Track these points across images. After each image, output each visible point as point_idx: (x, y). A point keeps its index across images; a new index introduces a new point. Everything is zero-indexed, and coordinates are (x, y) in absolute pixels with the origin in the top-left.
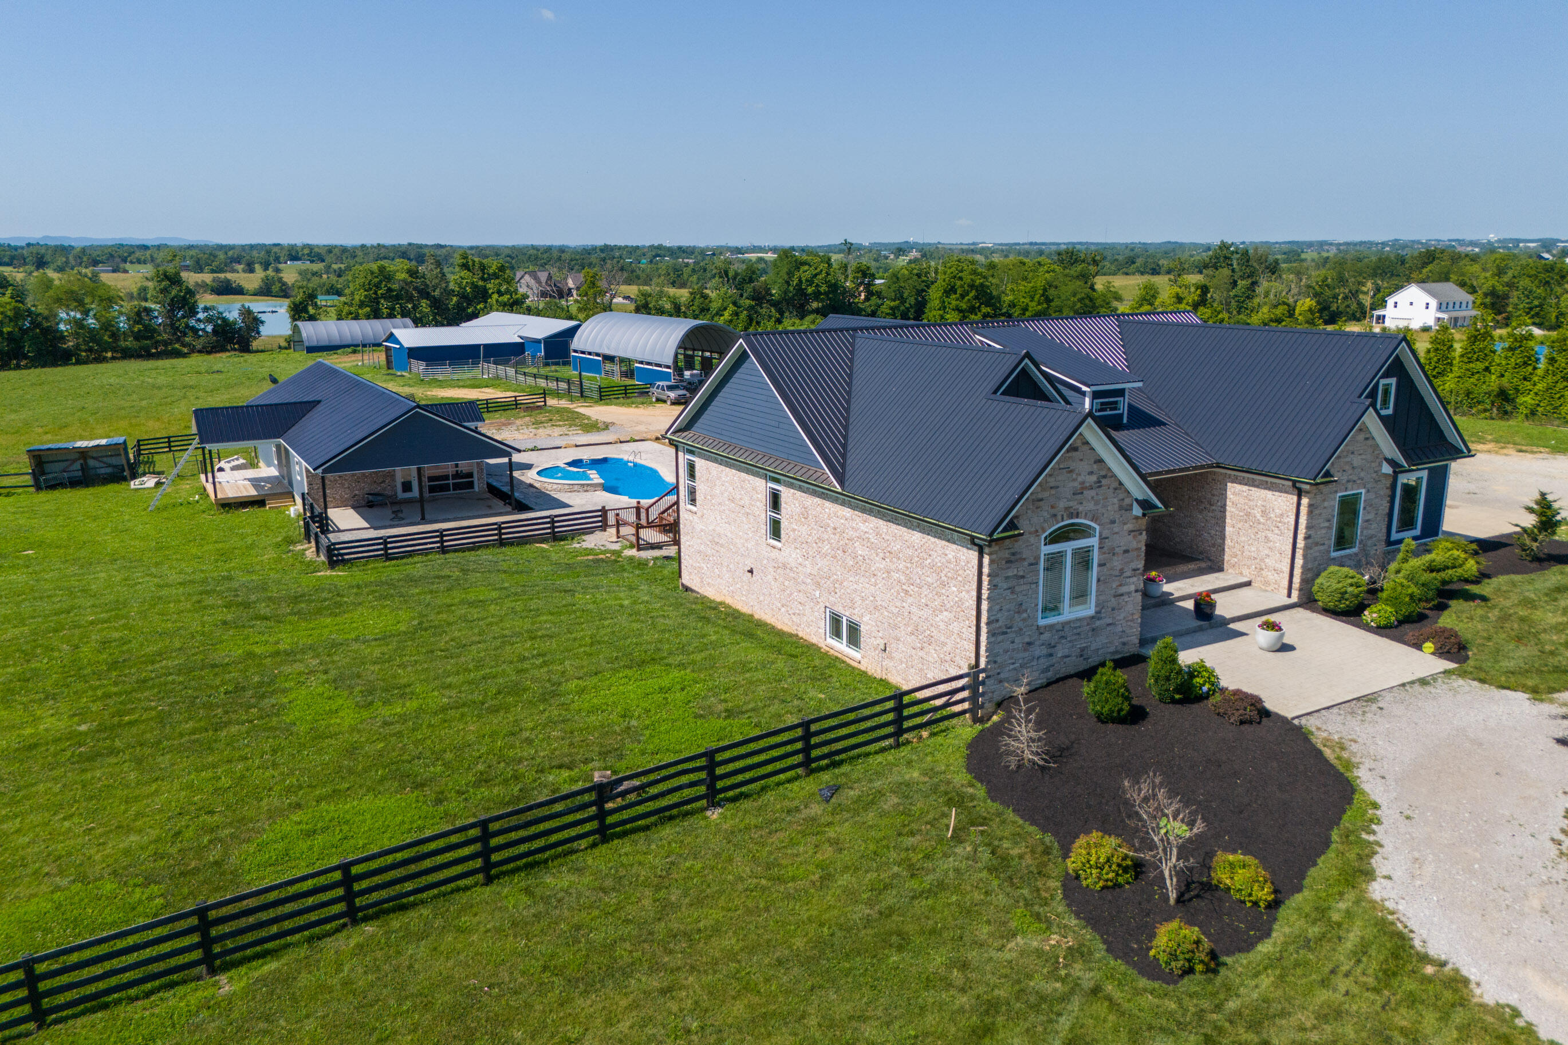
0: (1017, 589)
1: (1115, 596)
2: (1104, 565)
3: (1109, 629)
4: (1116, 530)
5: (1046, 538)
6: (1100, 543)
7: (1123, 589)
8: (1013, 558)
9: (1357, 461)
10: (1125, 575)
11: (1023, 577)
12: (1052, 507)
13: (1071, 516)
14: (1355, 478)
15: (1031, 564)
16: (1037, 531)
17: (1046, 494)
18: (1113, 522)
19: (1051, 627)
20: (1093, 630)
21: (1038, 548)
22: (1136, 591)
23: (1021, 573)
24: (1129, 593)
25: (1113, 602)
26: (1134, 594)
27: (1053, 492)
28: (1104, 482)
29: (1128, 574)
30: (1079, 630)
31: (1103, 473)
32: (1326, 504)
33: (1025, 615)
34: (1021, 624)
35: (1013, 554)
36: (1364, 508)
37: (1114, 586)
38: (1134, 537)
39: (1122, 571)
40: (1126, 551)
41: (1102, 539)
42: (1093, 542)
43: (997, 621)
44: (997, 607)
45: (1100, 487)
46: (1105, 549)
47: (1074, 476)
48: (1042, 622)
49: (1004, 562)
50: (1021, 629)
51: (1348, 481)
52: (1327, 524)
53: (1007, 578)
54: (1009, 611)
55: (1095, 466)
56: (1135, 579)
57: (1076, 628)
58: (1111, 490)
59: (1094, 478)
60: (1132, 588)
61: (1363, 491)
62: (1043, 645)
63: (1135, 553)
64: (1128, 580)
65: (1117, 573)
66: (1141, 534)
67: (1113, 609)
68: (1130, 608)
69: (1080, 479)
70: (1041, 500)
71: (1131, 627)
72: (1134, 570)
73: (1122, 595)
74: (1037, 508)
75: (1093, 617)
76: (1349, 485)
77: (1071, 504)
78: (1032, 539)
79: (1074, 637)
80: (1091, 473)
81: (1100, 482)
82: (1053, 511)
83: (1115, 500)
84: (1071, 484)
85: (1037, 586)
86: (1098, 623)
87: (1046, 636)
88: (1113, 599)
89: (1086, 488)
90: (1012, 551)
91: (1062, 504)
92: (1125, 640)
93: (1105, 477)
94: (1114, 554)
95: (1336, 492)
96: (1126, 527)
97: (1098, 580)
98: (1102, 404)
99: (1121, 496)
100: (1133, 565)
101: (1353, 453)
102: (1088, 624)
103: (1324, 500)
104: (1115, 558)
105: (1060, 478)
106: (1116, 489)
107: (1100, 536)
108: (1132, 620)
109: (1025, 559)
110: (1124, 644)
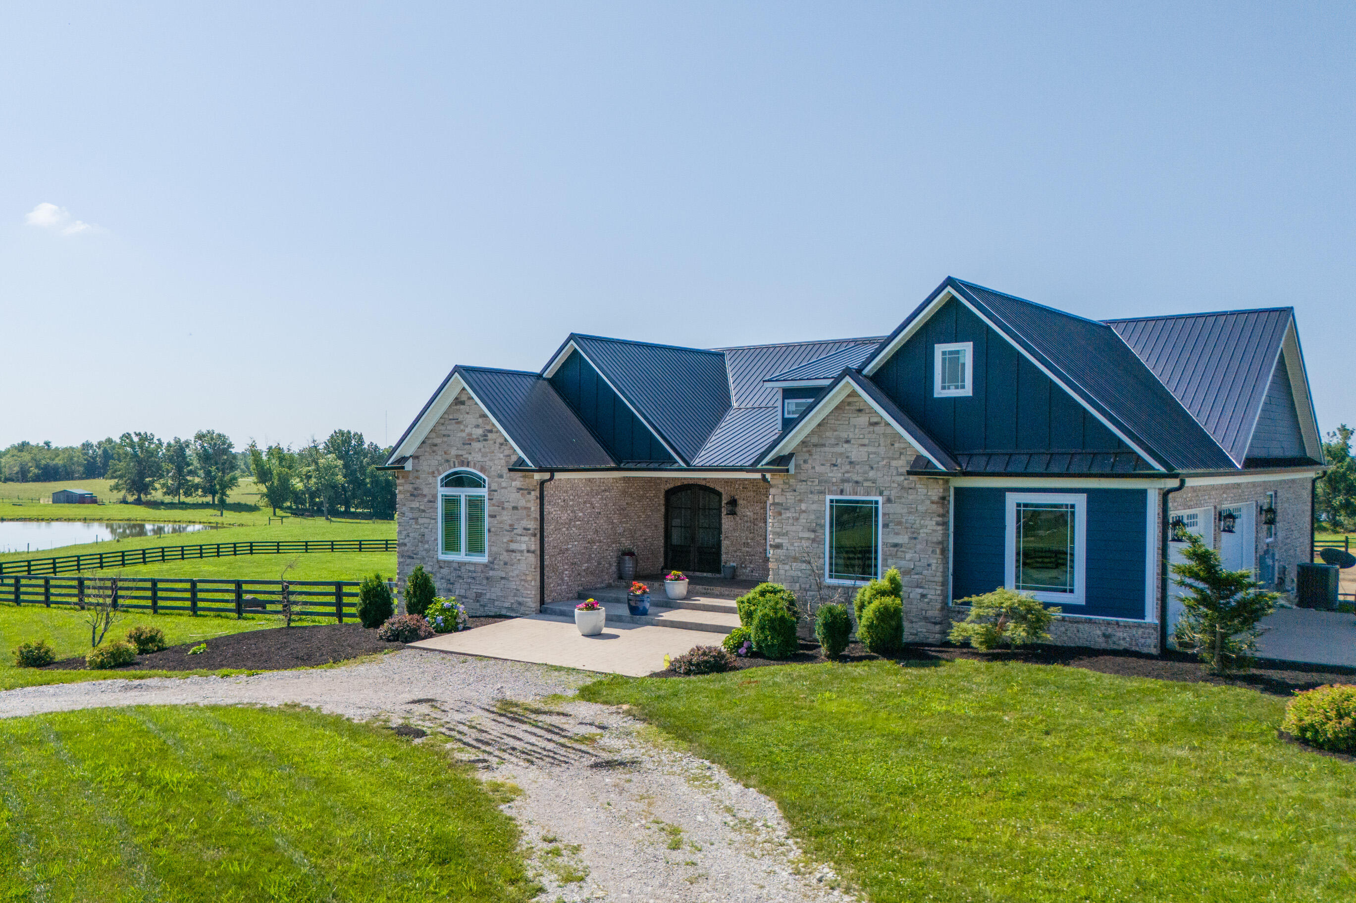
0: (421, 521)
1: (508, 551)
2: (495, 516)
3: (503, 582)
4: (504, 484)
5: (442, 480)
6: (489, 495)
7: (513, 546)
8: (415, 493)
9: (856, 453)
10: (515, 531)
11: (424, 511)
12: (445, 453)
13: (462, 464)
14: (860, 479)
15: (431, 502)
16: (433, 473)
17: (438, 441)
18: (501, 476)
19: (449, 563)
20: (488, 579)
21: (435, 487)
22: (528, 551)
23: (422, 507)
24: (522, 552)
25: (505, 556)
26: (526, 554)
27: (445, 439)
28: (490, 436)
29: (519, 531)
30: (474, 575)
31: (488, 427)
32: (803, 506)
33: (426, 546)
34: (424, 553)
35: (415, 489)
36: (885, 526)
37: (505, 540)
38: (522, 494)
39: (512, 528)
40: (515, 508)
41: (491, 491)
42: (483, 492)
43: (405, 545)
44: (405, 533)
45: (486, 440)
46: (494, 502)
47: (462, 427)
48: (442, 557)
49: (408, 495)
50: (424, 558)
51: (844, 481)
52: (812, 536)
53: (412, 508)
54: (415, 538)
55: (480, 420)
56: (526, 539)
57: (469, 571)
58: (497, 445)
59: (480, 431)
60: (524, 547)
61: (880, 499)
62: (442, 578)
63: (525, 512)
64: (519, 538)
65: (508, 528)
66: (529, 493)
67: (506, 564)
68: (523, 567)
69: (468, 430)
70: (436, 445)
71: (526, 589)
72: (525, 529)
73: (513, 551)
74: (434, 452)
75: (486, 566)
76: (847, 487)
77: (460, 453)
78: (431, 480)
79: (470, 580)
80: (477, 426)
81: (486, 436)
82: (446, 457)
83: (501, 456)
84: (460, 434)
85: (436, 522)
86: (491, 573)
87: (445, 571)
88: (505, 553)
89: (473, 440)
90: (415, 486)
91: (454, 452)
92: (520, 599)
93: (491, 431)
94: (503, 508)
95: (822, 492)
96: (514, 484)
97: (489, 531)
98: (797, 405)
99: (507, 452)
100: (525, 523)
101: (847, 442)
102: (482, 572)
103: (801, 501)
104: (505, 513)
105: (449, 427)
106: (501, 444)
107: (489, 488)
108: (525, 581)
109: (425, 496)
110: (520, 604)
